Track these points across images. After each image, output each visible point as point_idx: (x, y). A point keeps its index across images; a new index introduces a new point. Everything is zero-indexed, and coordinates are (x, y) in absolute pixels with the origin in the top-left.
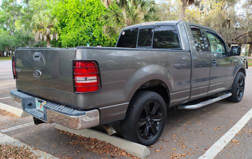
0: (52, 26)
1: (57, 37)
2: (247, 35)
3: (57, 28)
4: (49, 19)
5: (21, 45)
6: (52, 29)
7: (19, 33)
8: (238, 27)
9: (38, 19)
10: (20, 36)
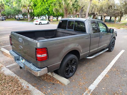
0: (30, 6)
1: (32, 11)
2: (119, 13)
3: (32, 7)
4: (29, 2)
5: (16, 14)
6: (30, 7)
7: (15, 8)
8: (115, 9)
9: (24, 2)
10: (15, 10)
